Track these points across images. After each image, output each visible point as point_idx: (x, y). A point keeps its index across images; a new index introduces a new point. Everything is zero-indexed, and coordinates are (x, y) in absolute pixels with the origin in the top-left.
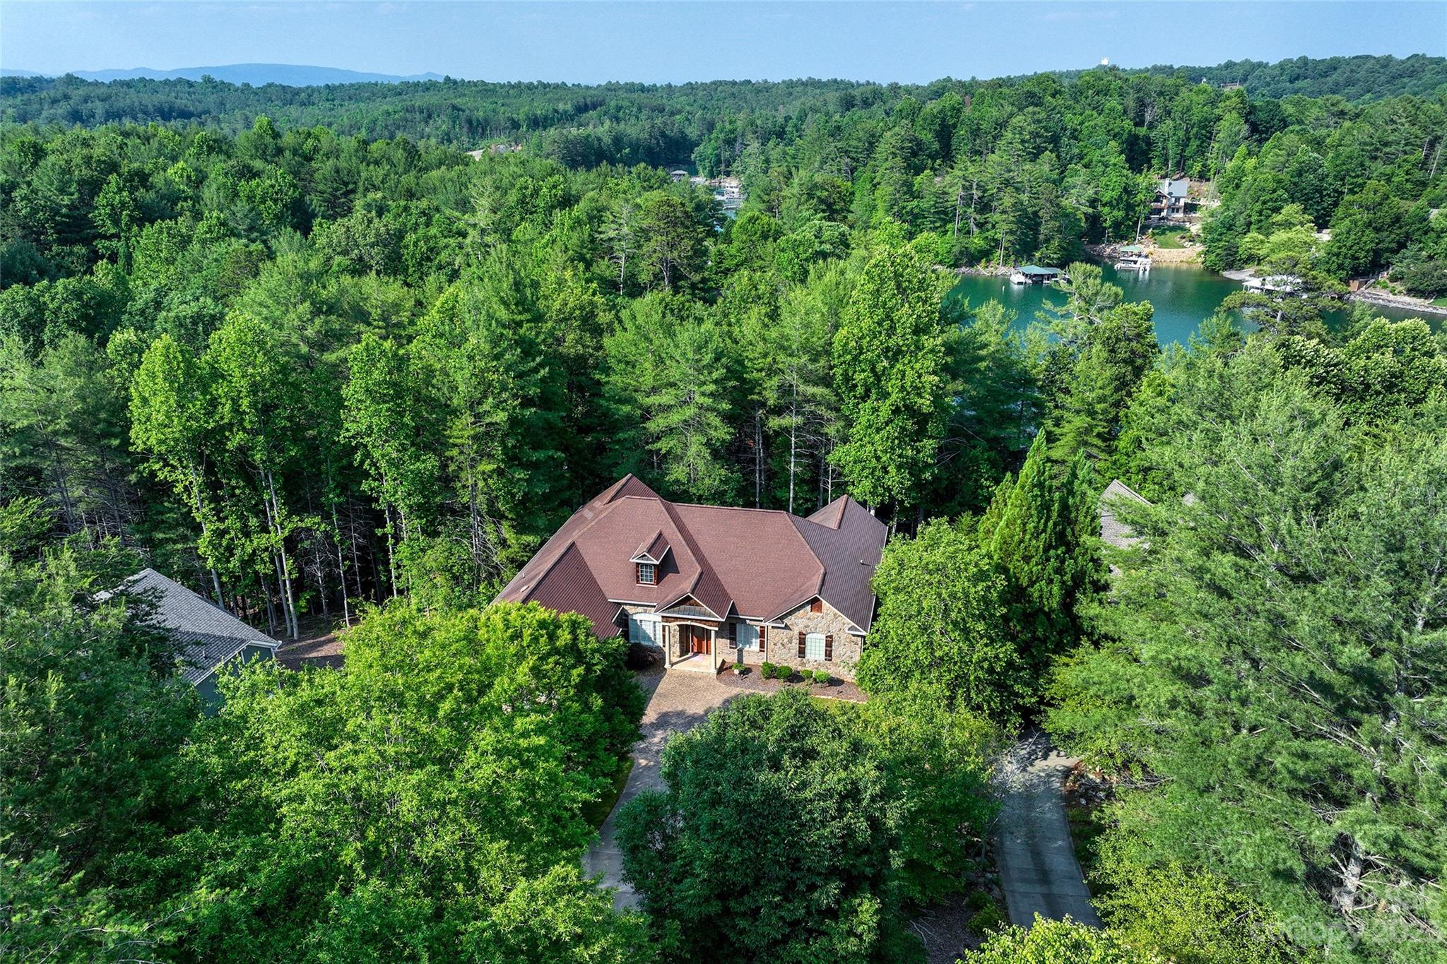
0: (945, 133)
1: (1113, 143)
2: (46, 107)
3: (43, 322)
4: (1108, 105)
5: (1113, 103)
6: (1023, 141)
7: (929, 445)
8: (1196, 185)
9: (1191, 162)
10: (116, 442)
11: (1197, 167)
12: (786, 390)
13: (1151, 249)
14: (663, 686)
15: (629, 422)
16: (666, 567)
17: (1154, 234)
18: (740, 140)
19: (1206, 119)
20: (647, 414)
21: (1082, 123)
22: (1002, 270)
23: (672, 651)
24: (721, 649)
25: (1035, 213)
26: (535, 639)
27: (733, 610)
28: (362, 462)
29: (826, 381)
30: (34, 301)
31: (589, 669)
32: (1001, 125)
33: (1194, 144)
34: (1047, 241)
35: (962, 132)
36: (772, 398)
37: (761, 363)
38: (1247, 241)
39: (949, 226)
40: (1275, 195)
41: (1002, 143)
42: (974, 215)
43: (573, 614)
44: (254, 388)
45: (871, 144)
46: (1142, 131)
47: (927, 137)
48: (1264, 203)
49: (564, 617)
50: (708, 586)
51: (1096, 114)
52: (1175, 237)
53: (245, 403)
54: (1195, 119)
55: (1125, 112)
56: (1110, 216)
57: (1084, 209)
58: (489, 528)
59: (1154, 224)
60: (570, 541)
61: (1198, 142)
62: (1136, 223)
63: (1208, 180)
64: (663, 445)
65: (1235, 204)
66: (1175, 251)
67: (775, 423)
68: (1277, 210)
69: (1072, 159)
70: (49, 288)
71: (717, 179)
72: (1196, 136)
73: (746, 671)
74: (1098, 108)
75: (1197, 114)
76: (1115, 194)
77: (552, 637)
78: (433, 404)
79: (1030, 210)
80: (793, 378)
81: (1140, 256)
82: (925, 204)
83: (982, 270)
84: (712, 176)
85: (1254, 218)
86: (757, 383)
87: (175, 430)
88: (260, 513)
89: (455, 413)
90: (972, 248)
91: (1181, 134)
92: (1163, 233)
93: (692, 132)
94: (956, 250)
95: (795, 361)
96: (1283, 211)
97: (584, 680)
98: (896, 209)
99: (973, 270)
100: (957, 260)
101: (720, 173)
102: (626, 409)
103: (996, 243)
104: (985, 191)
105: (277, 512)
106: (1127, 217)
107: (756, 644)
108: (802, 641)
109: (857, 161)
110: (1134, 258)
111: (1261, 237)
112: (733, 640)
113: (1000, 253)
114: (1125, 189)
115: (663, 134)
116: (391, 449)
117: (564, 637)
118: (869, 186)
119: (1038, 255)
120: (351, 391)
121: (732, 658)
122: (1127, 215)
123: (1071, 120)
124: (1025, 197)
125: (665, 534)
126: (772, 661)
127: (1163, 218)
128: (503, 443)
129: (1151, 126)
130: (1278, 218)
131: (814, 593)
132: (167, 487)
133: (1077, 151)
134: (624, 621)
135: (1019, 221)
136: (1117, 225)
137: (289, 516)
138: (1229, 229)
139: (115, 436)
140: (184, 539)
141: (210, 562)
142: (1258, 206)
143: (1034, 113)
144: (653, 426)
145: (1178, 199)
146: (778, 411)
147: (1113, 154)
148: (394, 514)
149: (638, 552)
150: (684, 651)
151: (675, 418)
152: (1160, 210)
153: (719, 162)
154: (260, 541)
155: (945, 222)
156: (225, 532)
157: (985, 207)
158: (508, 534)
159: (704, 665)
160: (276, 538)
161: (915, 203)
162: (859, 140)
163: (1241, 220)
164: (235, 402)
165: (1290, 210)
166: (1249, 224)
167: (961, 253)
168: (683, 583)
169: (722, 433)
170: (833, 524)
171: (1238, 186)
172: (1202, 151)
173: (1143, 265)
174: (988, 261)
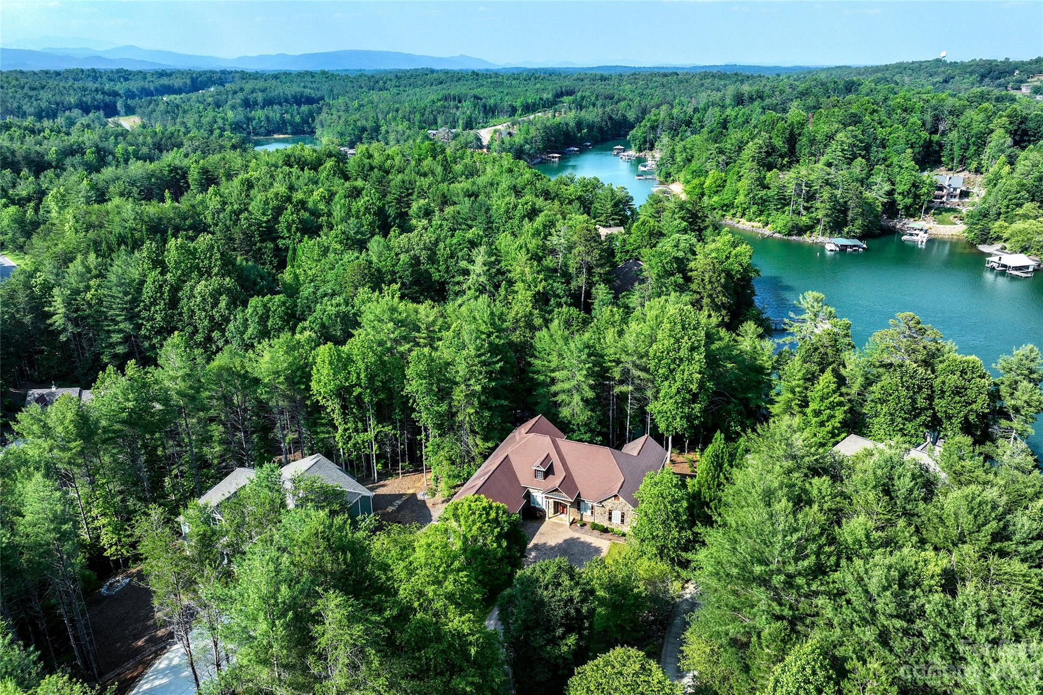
0: (792, 140)
1: (909, 151)
2: (230, 97)
3: (268, 317)
4: (911, 120)
5: (914, 119)
6: (843, 150)
7: (697, 407)
8: (972, 176)
9: (969, 161)
10: (303, 387)
11: (974, 165)
12: (626, 372)
13: (931, 224)
14: (543, 528)
15: (544, 384)
16: (549, 472)
17: (934, 214)
18: (660, 126)
19: (981, 132)
20: (553, 381)
21: (890, 134)
22: (821, 239)
23: (550, 512)
24: (572, 514)
25: (846, 202)
26: (481, 515)
27: (579, 495)
28: (413, 404)
29: (645, 370)
30: (265, 306)
31: (502, 529)
32: (830, 137)
33: (973, 149)
34: (853, 220)
35: (804, 140)
36: (617, 376)
37: (613, 357)
38: (995, 226)
39: (786, 208)
40: (1019, 195)
41: (828, 150)
42: (802, 203)
43: (498, 503)
44: (367, 368)
45: (740, 148)
46: (936, 138)
47: (778, 143)
48: (1011, 200)
49: (494, 504)
50: (568, 484)
51: (901, 127)
52: (950, 216)
53: (362, 376)
54: (974, 132)
55: (924, 124)
56: (901, 202)
57: (881, 199)
58: (471, 438)
59: (936, 206)
60: (505, 454)
61: (975, 148)
62: (921, 207)
63: (982, 174)
64: (559, 398)
65: (991, 199)
66: (948, 227)
67: (617, 390)
68: (1020, 205)
69: (878, 161)
70: (271, 299)
71: (643, 153)
72: (974, 143)
73: (584, 525)
74: (903, 122)
75: (976, 128)
76: (906, 188)
77: (488, 514)
78: (448, 380)
79: (841, 201)
80: (630, 366)
81: (921, 230)
82: (771, 193)
83: (807, 238)
84: (640, 150)
85: (1003, 210)
86: (609, 368)
87: (331, 387)
88: (364, 421)
89: (456, 384)
90: (801, 224)
91: (963, 141)
92: (940, 213)
93: (631, 115)
94: (790, 224)
95: (630, 358)
96: (1024, 206)
97: (499, 534)
98: (751, 195)
99: (801, 238)
100: (790, 231)
101: (645, 149)
102: (542, 378)
103: (818, 221)
104: (811, 187)
105: (372, 422)
106: (914, 203)
107: (589, 512)
108: (610, 514)
109: (731, 158)
110: (917, 232)
111: (1006, 224)
112: (579, 509)
113: (820, 227)
114: (914, 185)
115: (611, 118)
116: (427, 400)
117: (493, 515)
118: (735, 177)
119: (846, 230)
120: (410, 372)
121: (578, 518)
122: (915, 201)
123: (881, 132)
124: (838, 193)
125: (551, 455)
126: (596, 522)
127: (943, 203)
128: (479, 398)
129: (944, 134)
130: (1020, 211)
131: (615, 492)
132: (324, 408)
133: (882, 156)
134: (528, 496)
135: (833, 208)
136: (907, 208)
137: (377, 425)
138: (984, 216)
139: (303, 383)
140: (328, 432)
141: (340, 444)
142: (1005, 202)
143: (853, 131)
144: (554, 389)
145: (955, 189)
146: (621, 382)
147: (907, 159)
148: (426, 429)
149: (536, 465)
150: (556, 511)
151: (566, 386)
152: (942, 197)
153: (645, 142)
154: (363, 436)
155: (785, 205)
156: (348, 429)
157: (810, 197)
158: (479, 442)
159: (565, 519)
160: (371, 434)
161: (764, 192)
162: (733, 145)
163: (994, 211)
164: (358, 375)
165: (1028, 206)
166: (999, 214)
167: (793, 227)
168: (555, 481)
169: (590, 394)
170: (635, 454)
171: (995, 185)
172: (978, 153)
173: (921, 239)
174: (812, 233)
